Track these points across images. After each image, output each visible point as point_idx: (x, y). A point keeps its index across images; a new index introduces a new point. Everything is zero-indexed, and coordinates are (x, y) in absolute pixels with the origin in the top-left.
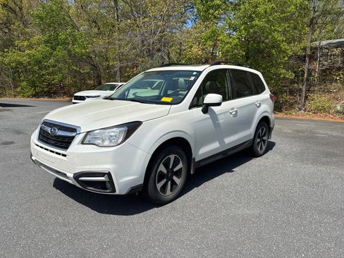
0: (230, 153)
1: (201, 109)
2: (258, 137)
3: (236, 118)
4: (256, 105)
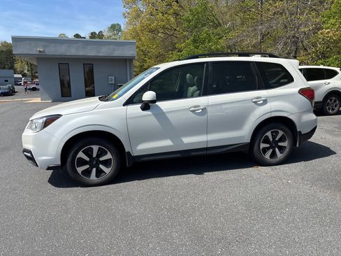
1: (140, 105)
2: (264, 142)
3: (205, 117)
4: (255, 102)
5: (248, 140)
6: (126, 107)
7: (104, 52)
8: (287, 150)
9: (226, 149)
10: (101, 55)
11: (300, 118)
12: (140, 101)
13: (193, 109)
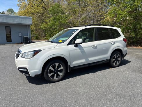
0: (92, 65)
1: (74, 45)
2: (114, 59)
3: (96, 49)
4: (111, 43)
5: (109, 58)
6: (68, 46)
7: (16, 21)
8: (120, 61)
9: (103, 62)
10: (15, 22)
11: (123, 49)
12: (74, 43)
13: (92, 46)
